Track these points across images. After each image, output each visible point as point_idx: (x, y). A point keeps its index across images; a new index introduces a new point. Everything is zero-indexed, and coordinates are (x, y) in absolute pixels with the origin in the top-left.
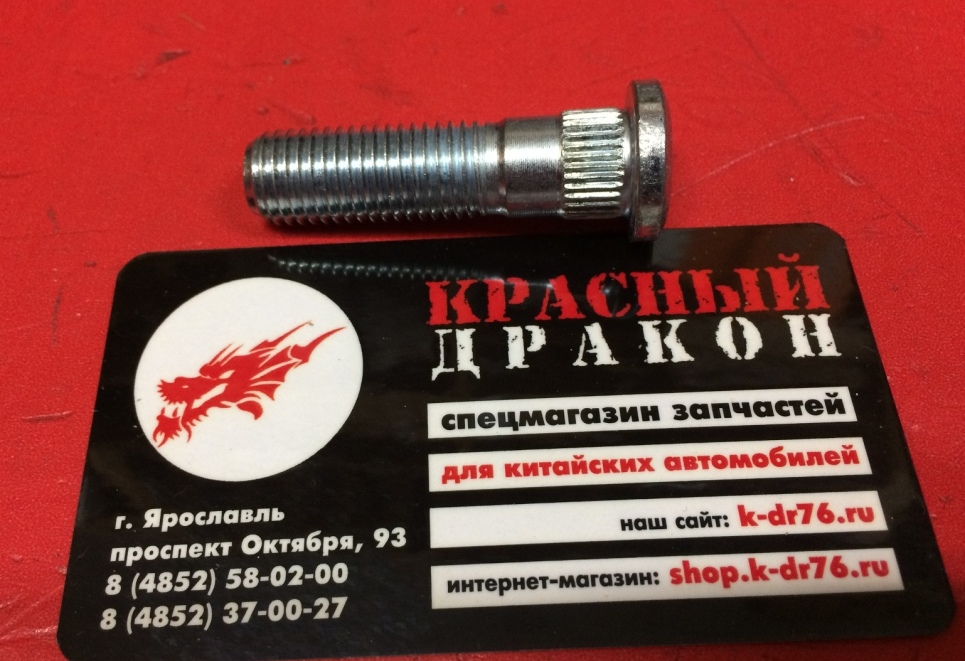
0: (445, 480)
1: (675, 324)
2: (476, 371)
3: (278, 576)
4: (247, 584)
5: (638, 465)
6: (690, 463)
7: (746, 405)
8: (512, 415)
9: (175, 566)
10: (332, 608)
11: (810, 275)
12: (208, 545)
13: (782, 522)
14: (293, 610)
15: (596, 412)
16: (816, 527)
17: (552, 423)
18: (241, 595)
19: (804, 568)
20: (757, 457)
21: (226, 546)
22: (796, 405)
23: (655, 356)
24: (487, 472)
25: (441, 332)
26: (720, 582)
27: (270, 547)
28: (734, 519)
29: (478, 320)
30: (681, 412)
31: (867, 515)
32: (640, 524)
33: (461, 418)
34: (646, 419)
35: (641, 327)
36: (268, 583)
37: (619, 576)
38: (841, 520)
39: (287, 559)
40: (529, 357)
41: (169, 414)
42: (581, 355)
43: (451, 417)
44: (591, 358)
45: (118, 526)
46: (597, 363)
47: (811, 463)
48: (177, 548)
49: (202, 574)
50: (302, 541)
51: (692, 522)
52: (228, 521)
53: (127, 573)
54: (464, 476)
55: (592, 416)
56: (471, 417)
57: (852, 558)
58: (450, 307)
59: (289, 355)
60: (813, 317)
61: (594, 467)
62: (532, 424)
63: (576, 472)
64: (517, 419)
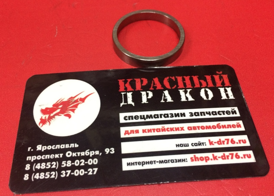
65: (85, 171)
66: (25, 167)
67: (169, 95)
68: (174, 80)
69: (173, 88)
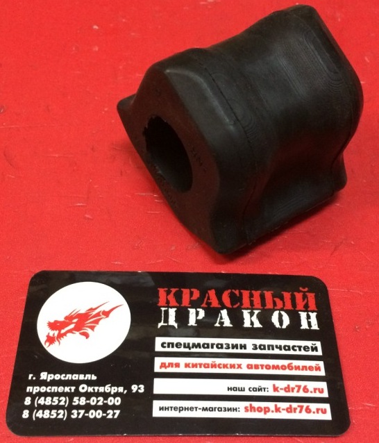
0: (161, 367)
1: (256, 312)
2: (176, 325)
3: (93, 401)
4: (81, 404)
5: (236, 366)
6: (257, 367)
7: (280, 346)
8: (189, 344)
9: (52, 395)
10: (114, 414)
11: (311, 296)
12: (66, 388)
13: (289, 391)
14: (98, 414)
15: (222, 345)
16: (302, 394)
17: (204, 348)
18: (79, 407)
19: (295, 409)
20: (282, 366)
21: (73, 388)
22: (300, 348)
23: (247, 324)
24: (177, 365)
25: (163, 309)
26: (263, 412)
27: (90, 389)
28: (271, 389)
29: (178, 305)
30: (255, 347)
31: (321, 391)
32: (235, 389)
33: (169, 344)
34: (241, 348)
35: (243, 313)
36: (89, 403)
37: (225, 408)
38: (311, 392)
39: (97, 395)
40: (197, 321)
41: (51, 335)
42: (218, 322)
43: (165, 343)
44: (222, 323)
45: (30, 378)
46: (224, 325)
47: (303, 370)
48: (53, 388)
49: (63, 399)
50: (103, 388)
51: (255, 389)
52: (74, 379)
53: (33, 397)
54: (169, 366)
55: (220, 346)
56: (173, 344)
57: (313, 406)
58: (167, 299)
59: (101, 314)
60: (310, 313)
61: (219, 366)
62: (196, 348)
63: (212, 367)
64: (191, 345)
65: (103, 413)
66: (25, 400)
67: (227, 317)
68: (238, 295)
69: (235, 306)
